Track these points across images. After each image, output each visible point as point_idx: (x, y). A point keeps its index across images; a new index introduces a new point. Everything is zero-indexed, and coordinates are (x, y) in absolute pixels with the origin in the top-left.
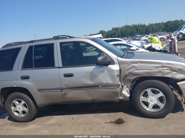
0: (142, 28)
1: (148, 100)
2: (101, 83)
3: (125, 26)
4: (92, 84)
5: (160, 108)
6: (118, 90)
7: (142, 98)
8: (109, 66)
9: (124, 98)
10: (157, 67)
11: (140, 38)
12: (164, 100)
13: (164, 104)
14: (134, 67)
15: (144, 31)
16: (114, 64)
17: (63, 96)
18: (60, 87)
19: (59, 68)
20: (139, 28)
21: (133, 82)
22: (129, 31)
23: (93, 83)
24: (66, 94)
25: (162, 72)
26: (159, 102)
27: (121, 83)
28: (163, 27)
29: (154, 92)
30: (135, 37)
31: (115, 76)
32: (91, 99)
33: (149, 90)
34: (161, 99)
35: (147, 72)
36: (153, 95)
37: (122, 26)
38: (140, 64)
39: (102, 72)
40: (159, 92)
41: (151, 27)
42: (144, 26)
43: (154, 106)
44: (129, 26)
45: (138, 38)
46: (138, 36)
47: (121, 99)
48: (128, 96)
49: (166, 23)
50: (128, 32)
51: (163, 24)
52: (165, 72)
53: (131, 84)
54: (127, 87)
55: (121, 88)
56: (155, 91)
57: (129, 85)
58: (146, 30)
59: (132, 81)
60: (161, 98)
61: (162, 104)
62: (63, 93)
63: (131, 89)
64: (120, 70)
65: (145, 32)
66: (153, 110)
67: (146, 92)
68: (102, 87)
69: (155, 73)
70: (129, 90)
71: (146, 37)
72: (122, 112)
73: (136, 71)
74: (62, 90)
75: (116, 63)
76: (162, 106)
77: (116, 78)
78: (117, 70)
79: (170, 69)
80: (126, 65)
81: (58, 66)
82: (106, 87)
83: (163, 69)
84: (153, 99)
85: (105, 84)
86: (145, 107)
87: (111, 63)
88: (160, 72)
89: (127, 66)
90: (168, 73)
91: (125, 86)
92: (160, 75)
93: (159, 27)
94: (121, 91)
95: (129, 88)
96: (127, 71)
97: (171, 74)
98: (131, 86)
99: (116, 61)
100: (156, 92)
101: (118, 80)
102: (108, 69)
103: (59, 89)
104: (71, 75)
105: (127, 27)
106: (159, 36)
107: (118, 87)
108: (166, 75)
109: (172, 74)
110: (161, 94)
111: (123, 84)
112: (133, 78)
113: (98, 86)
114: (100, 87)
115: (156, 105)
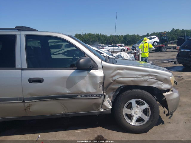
0: (104, 38)
1: (132, 113)
2: (80, 92)
3: (88, 34)
4: (69, 94)
5: (144, 122)
6: (100, 101)
7: (126, 110)
8: (92, 71)
9: (106, 110)
10: (143, 76)
11: (104, 47)
12: (149, 112)
13: (148, 116)
14: (119, 74)
15: (105, 41)
16: (97, 69)
17: (25, 109)
18: (21, 96)
19: (22, 69)
20: (101, 38)
21: (116, 92)
22: (92, 40)
23: (69, 92)
24: (30, 106)
25: (148, 81)
26: (143, 115)
27: (103, 93)
28: (122, 39)
29: (138, 103)
30: (98, 46)
31: (97, 84)
32: (65, 112)
33: (133, 101)
34: (145, 112)
35: (132, 81)
36: (138, 107)
37: (86, 34)
38: (126, 70)
39: (83, 78)
40: (144, 103)
41: (112, 38)
42: (105, 36)
43: (138, 119)
44: (92, 35)
45: (101, 47)
46: (101, 46)
47: (102, 112)
48: (110, 107)
49: (125, 36)
50: (90, 40)
51: (122, 37)
52: (151, 82)
53: (114, 94)
54: (109, 97)
55: (103, 98)
56: (140, 102)
57: (112, 95)
58: (107, 40)
59: (115, 90)
60: (146, 110)
61: (146, 117)
62: (26, 104)
63: (113, 100)
64: (104, 76)
65: (107, 42)
66: (137, 124)
67: (131, 103)
68: (81, 97)
69: (141, 81)
70: (111, 101)
71: (109, 47)
72: (100, 127)
73: (122, 79)
74: (24, 100)
75: (100, 68)
76: (146, 118)
77: (99, 86)
78: (101, 77)
79: (156, 77)
80: (111, 71)
81: (21, 67)
82: (86, 97)
83: (149, 78)
84: (137, 112)
85: (85, 93)
86: (129, 121)
87: (93, 67)
88: (146, 81)
89: (112, 73)
90: (154, 83)
91: (107, 96)
92: (145, 84)
93: (119, 39)
94: (103, 102)
95: (112, 98)
96: (111, 79)
97: (156, 84)
98: (114, 95)
99: (100, 66)
100: (140, 104)
101: (101, 88)
102: (90, 74)
103: (20, 99)
104: (40, 81)
105: (90, 35)
106: (120, 47)
107: (101, 97)
108: (152, 84)
109: (158, 84)
110: (146, 106)
111: (105, 94)
112: (117, 86)
113: (76, 96)
114: (78, 97)
115: (141, 118)
